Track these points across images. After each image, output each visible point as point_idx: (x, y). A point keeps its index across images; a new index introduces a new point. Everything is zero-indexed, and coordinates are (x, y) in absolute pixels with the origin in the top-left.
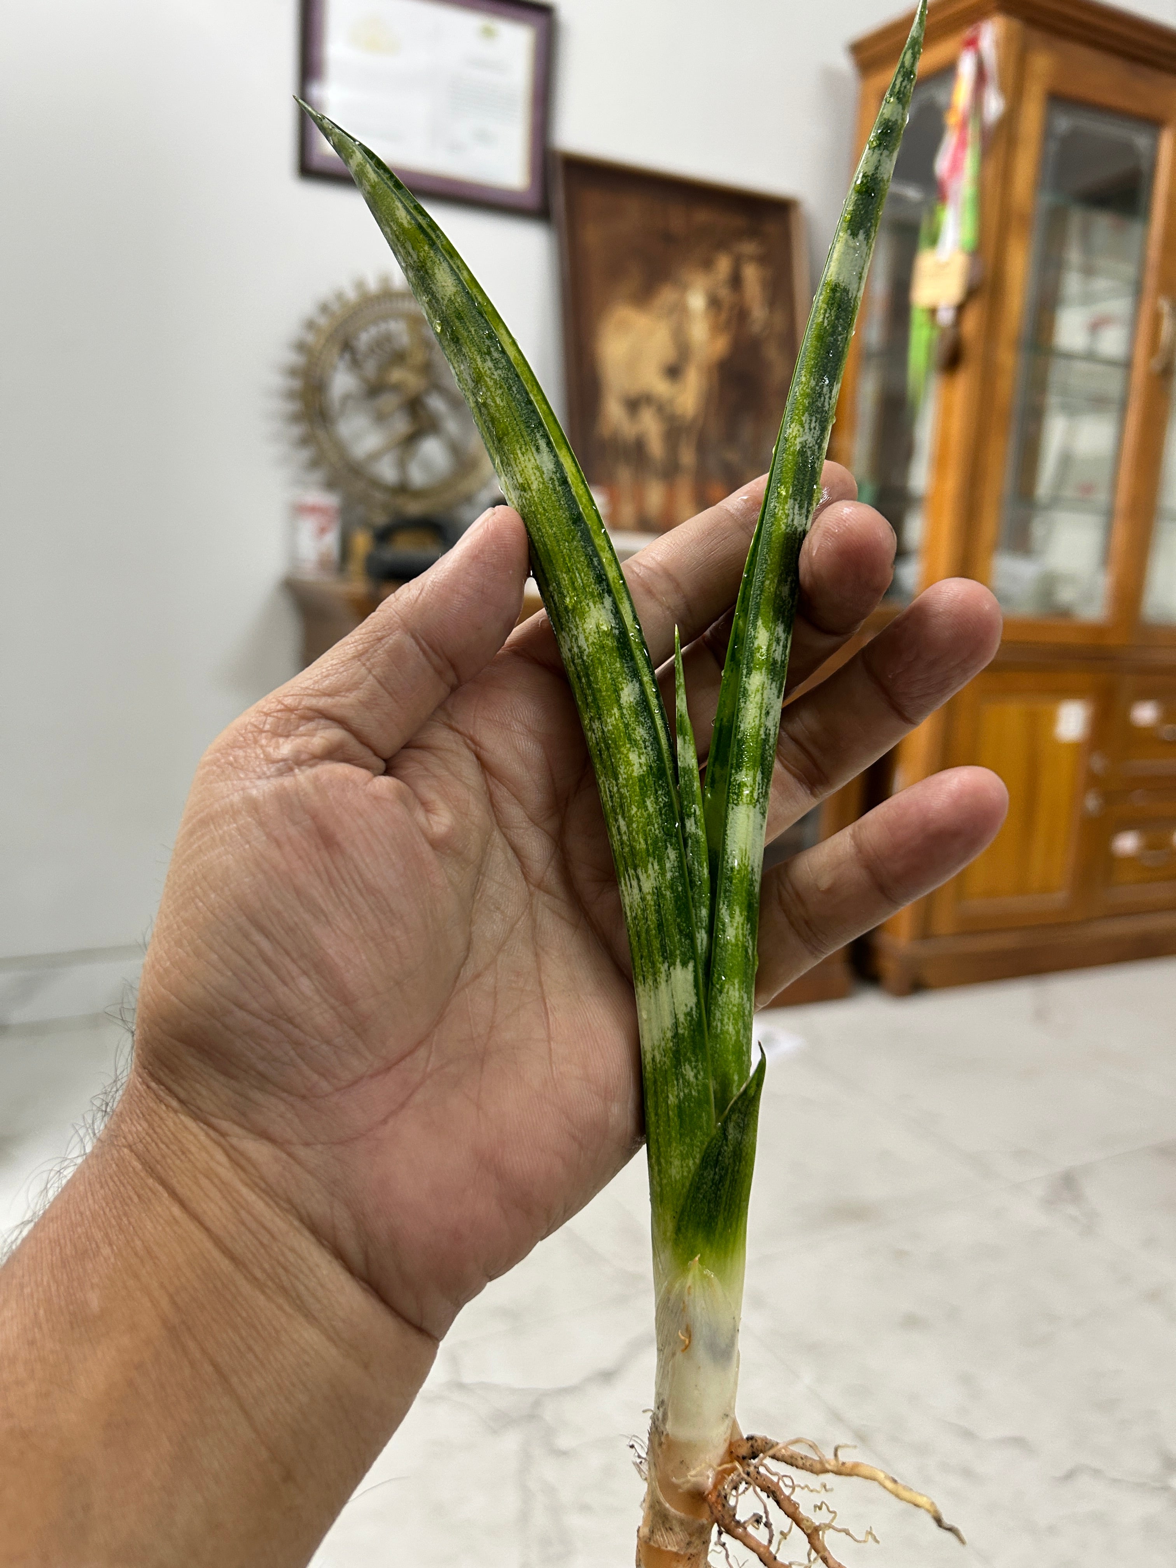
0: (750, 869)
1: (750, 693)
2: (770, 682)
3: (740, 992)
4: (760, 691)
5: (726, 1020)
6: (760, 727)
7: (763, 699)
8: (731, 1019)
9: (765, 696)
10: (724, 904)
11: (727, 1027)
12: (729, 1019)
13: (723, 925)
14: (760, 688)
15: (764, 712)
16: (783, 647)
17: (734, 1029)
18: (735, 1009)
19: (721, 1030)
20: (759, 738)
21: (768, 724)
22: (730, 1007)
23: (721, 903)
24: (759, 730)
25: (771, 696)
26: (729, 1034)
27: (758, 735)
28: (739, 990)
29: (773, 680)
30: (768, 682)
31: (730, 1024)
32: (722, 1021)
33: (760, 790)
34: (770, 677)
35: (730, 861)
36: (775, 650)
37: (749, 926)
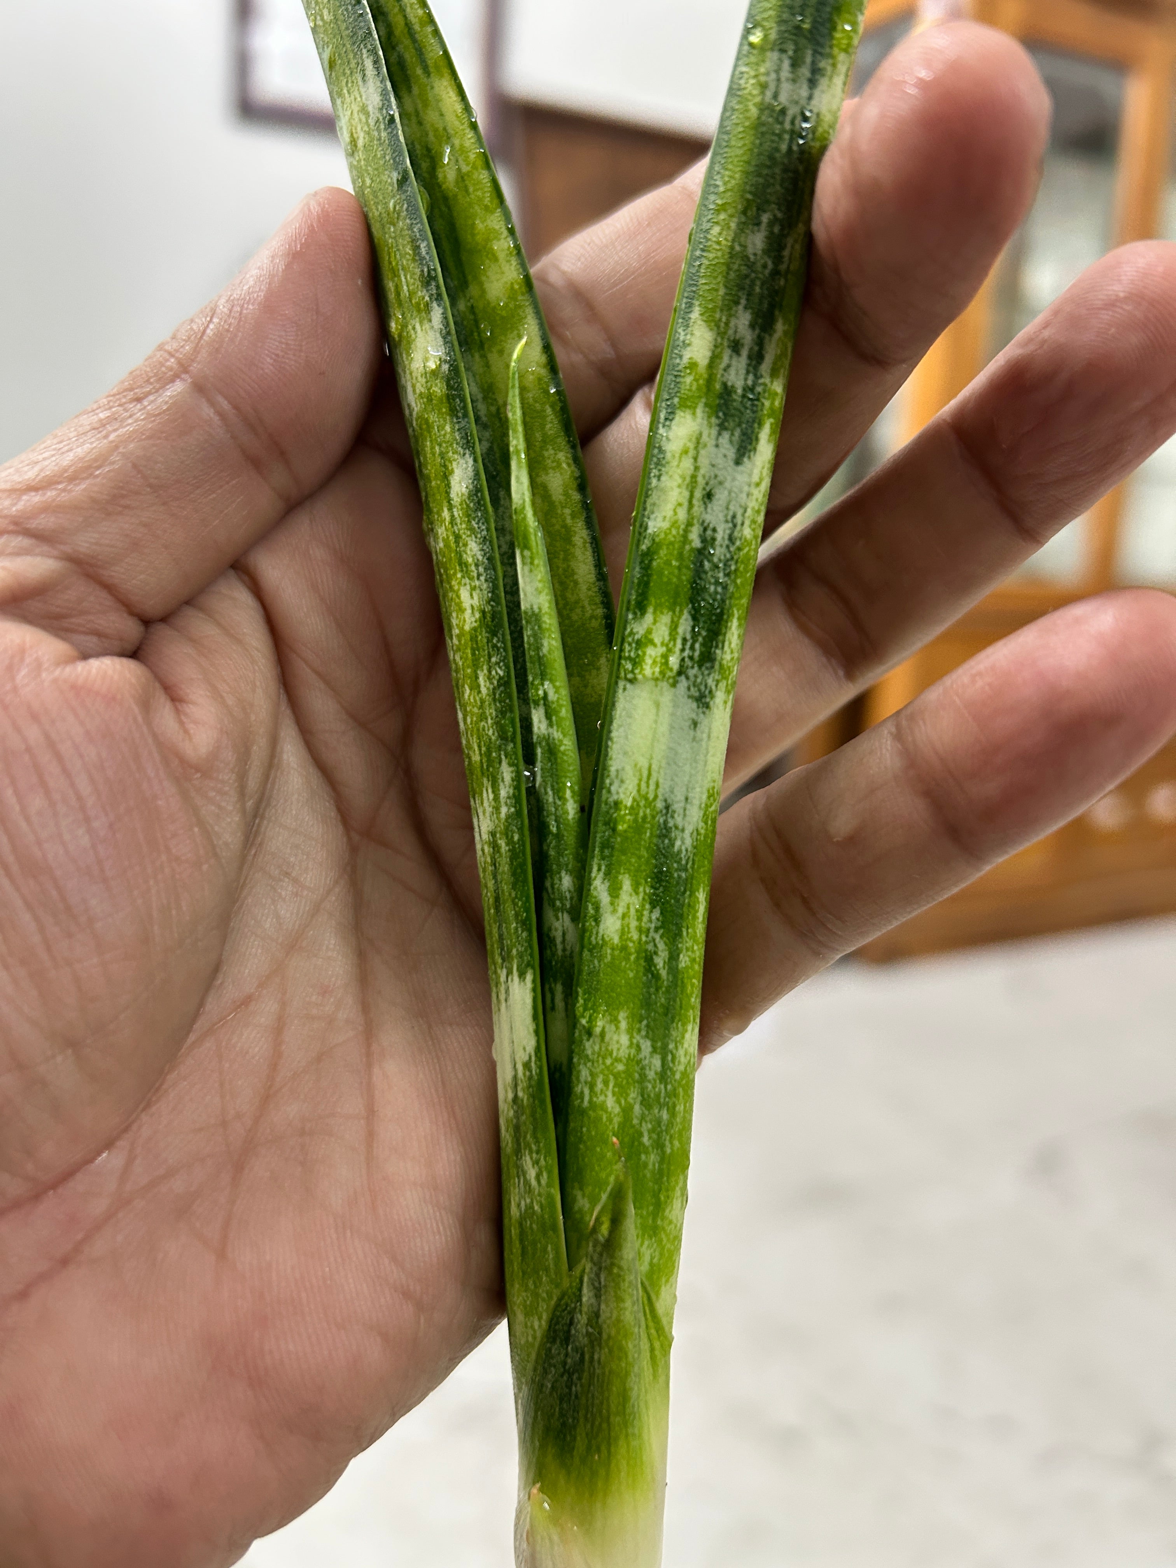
0: (660, 805)
1: (669, 456)
2: (714, 432)
3: (631, 1038)
4: (692, 453)
5: (600, 1085)
6: (689, 524)
7: (697, 468)
8: (611, 1085)
9: (703, 462)
10: (599, 870)
11: (602, 1098)
12: (606, 1083)
13: (597, 908)
14: (691, 446)
15: (698, 494)
16: (750, 357)
17: (618, 1102)
18: (620, 1067)
19: (590, 1101)
20: (687, 547)
21: (708, 518)
22: (608, 1062)
23: (595, 868)
24: (686, 531)
25: (720, 461)
26: (606, 1112)
27: (685, 539)
28: (630, 1031)
29: (722, 427)
30: (709, 435)
31: (610, 1094)
32: (592, 1087)
33: (687, 653)
34: (714, 420)
35: (613, 789)
36: (729, 366)
37: (656, 914)
